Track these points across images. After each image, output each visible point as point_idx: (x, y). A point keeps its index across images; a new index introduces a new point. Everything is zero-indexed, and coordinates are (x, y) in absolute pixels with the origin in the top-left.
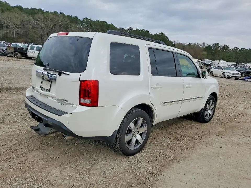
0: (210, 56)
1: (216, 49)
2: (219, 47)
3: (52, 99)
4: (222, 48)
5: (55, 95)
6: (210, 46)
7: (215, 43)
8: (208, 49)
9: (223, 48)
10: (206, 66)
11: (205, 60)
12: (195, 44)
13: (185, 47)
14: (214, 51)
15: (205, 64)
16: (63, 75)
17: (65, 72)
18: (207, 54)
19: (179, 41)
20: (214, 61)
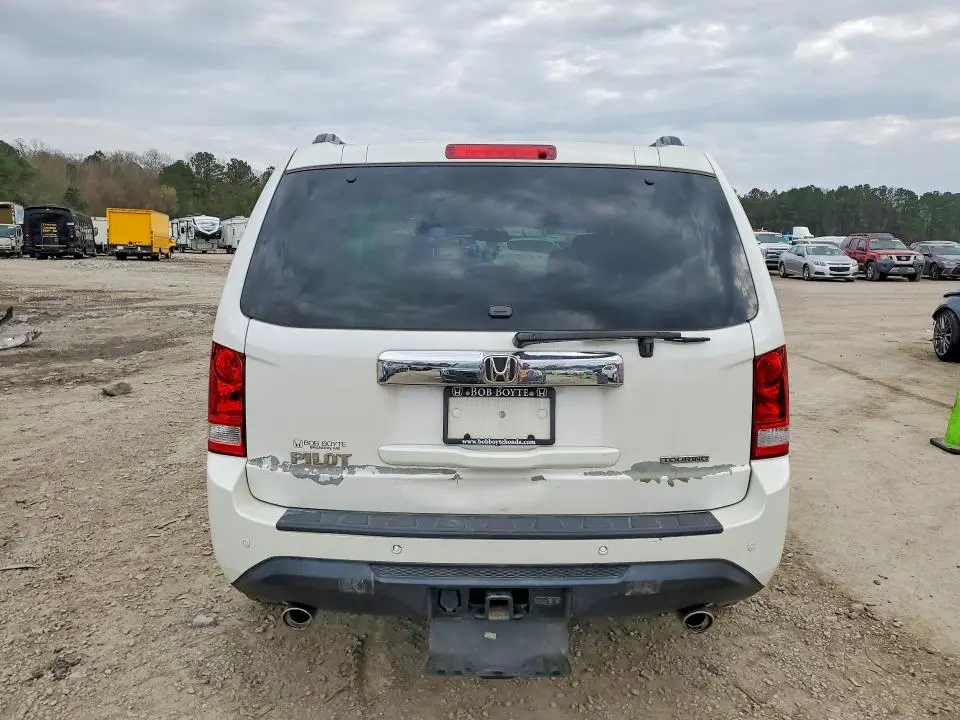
0: (191, 204)
1: (207, 174)
2: (217, 166)
3: (588, 477)
4: (225, 170)
5: (616, 451)
6: (179, 163)
7: (199, 154)
8: (176, 173)
9: (229, 169)
10: (204, 241)
11: (196, 218)
12: (117, 158)
13: (78, 168)
14: (200, 182)
15: (199, 235)
16: (661, 349)
17: (685, 334)
18: (178, 195)
19: (42, 144)
20: (228, 222)
